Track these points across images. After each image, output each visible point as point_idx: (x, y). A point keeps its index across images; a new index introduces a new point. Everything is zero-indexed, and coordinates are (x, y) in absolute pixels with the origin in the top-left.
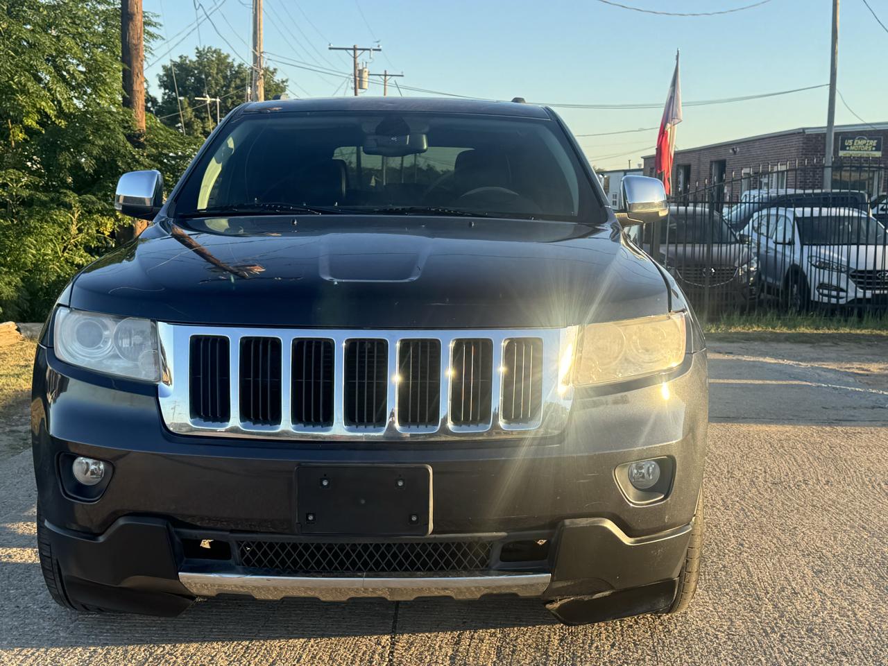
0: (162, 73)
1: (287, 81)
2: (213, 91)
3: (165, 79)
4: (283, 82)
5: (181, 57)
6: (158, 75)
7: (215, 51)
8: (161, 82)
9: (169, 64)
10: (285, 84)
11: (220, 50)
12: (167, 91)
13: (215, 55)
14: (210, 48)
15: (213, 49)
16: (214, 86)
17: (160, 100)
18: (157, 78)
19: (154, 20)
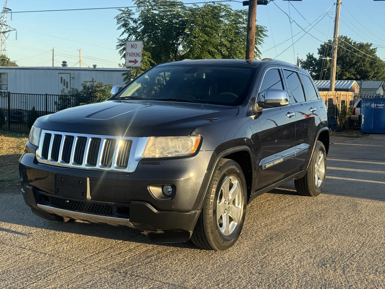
0: (320, 48)
1: (376, 48)
2: (341, 54)
3: (321, 50)
4: (374, 49)
5: (329, 40)
6: (318, 49)
7: (344, 37)
8: (319, 52)
9: (323, 44)
10: (375, 50)
11: (347, 36)
12: (321, 55)
13: (344, 39)
14: (342, 36)
15: (343, 37)
16: (341, 52)
17: (318, 59)
18: (318, 50)
19: (265, 29)
